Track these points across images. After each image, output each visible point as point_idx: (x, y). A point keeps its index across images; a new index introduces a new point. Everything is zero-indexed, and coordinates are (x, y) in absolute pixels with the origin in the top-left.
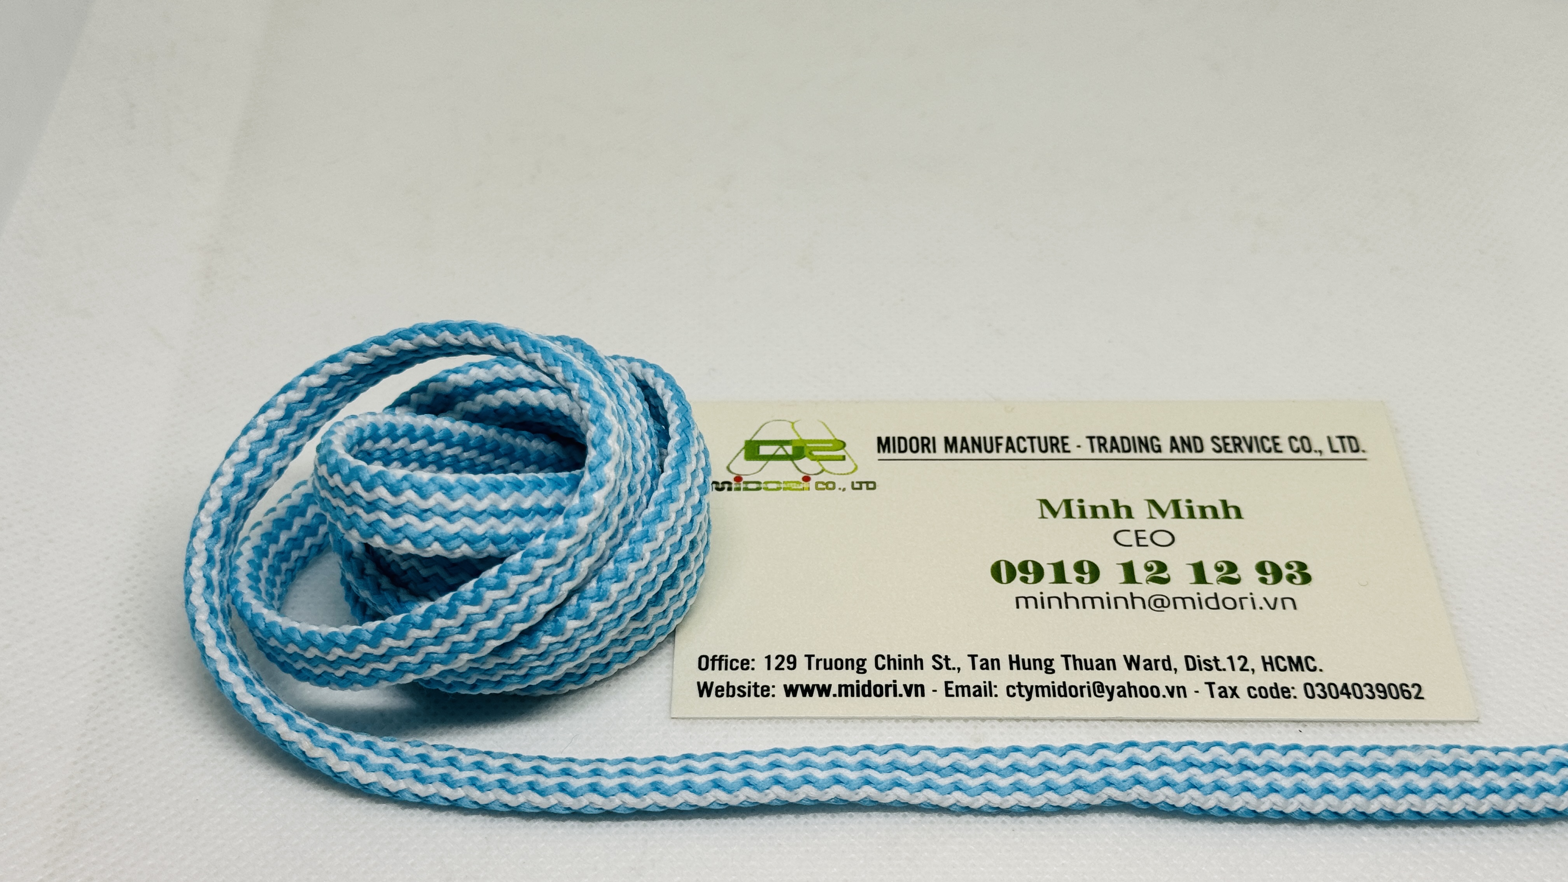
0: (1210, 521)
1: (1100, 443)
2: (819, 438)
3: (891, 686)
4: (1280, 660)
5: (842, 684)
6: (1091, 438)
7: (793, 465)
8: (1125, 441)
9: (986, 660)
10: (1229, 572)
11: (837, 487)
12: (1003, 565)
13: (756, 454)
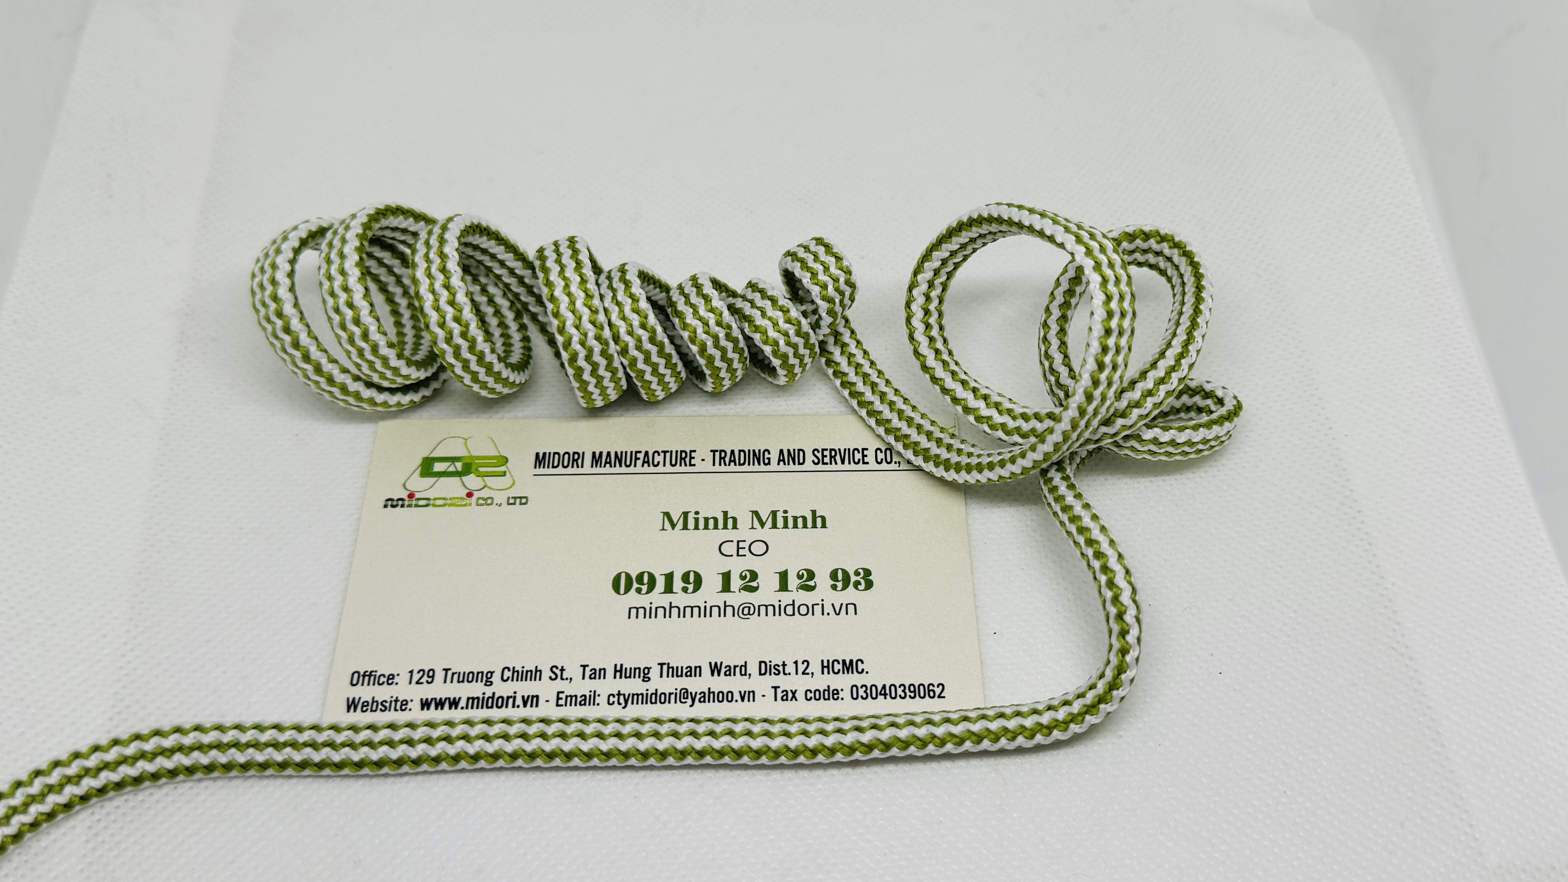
0: (800, 531)
1: (722, 457)
2: (486, 454)
3: (511, 697)
4: (836, 663)
5: (471, 696)
6: (714, 451)
7: (460, 481)
8: (742, 454)
9: (595, 670)
10: (807, 580)
11: (495, 504)
12: (623, 576)
13: (430, 471)
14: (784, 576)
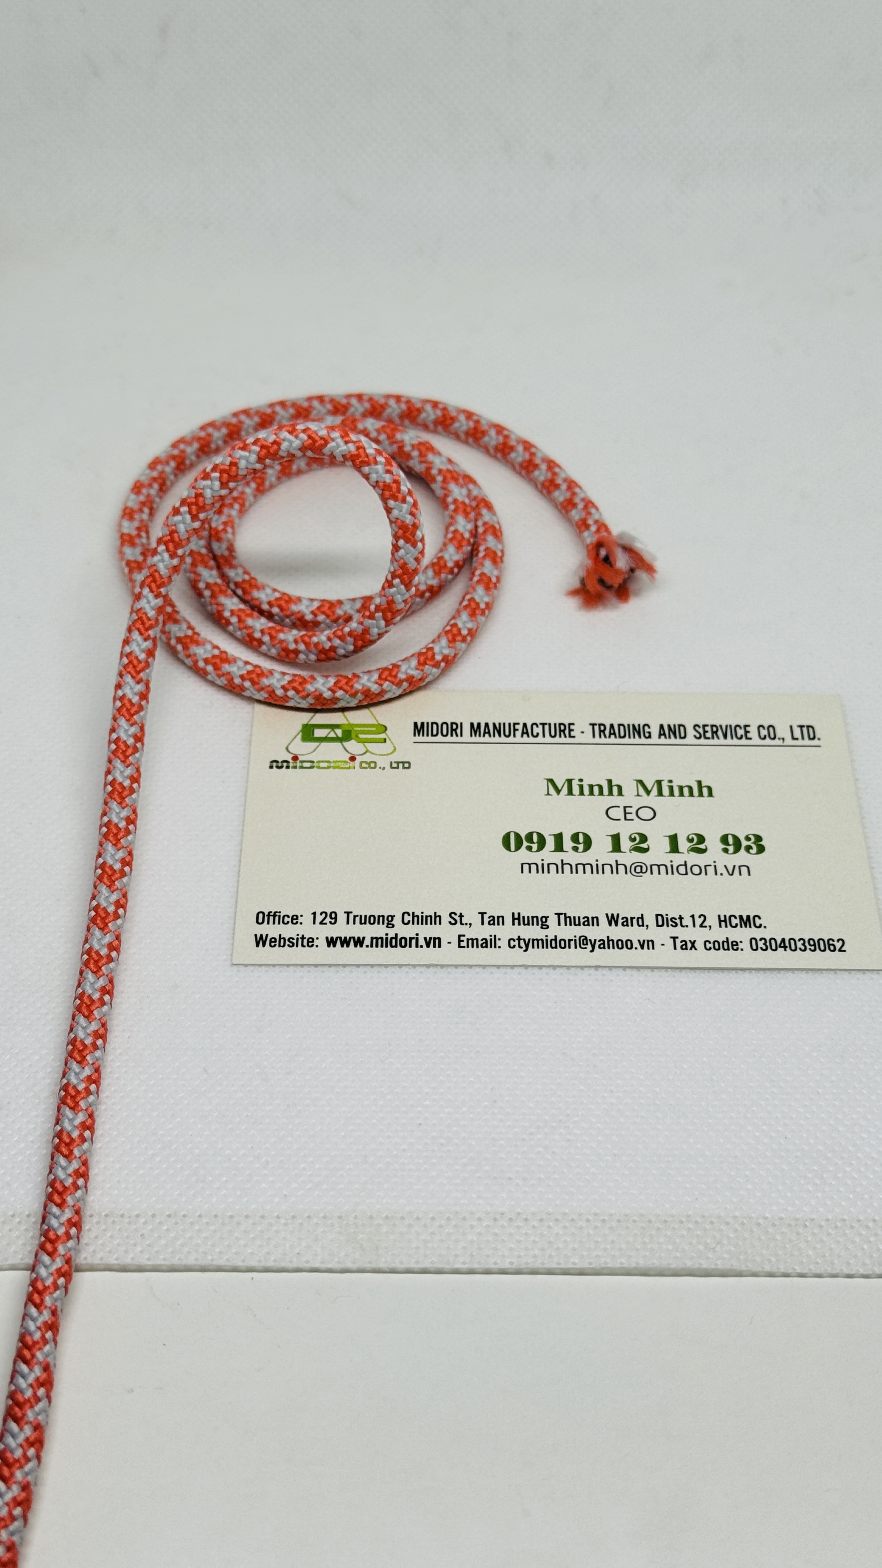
0: (687, 799)
1: (601, 730)
2: (365, 723)
3: (413, 938)
4: (733, 918)
5: (374, 936)
6: (593, 725)
7: (342, 747)
8: (622, 728)
9: (493, 917)
10: (698, 843)
11: (378, 767)
12: (512, 836)
13: (311, 736)
14: (673, 840)
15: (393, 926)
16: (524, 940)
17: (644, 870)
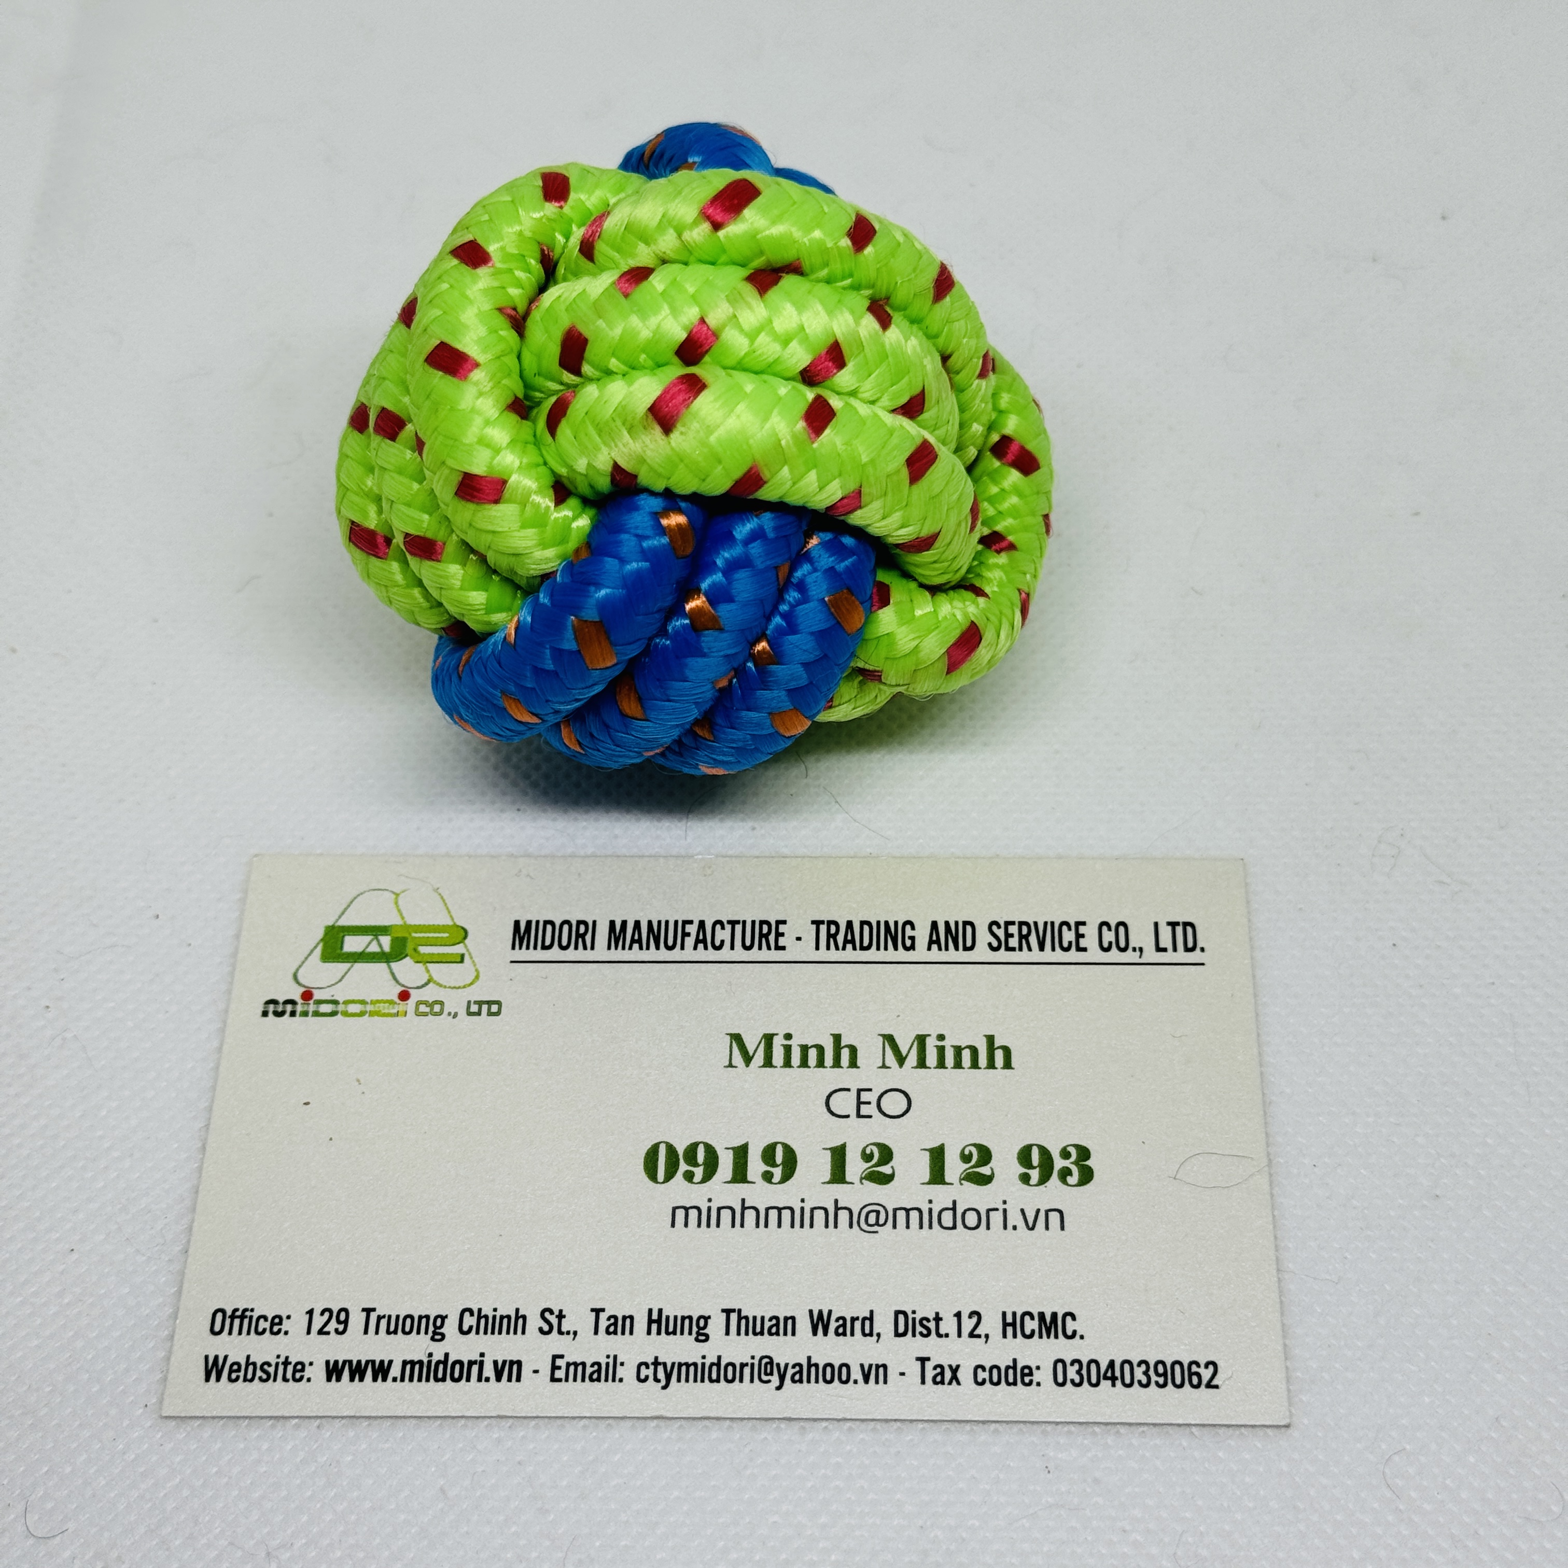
0: (967, 1073)
1: (831, 933)
2: (431, 923)
3: (475, 1362)
4: (1027, 1318)
5: (408, 1359)
6: (817, 923)
7: (388, 970)
8: (866, 928)
9: (615, 1317)
10: (979, 1164)
11: (446, 1012)
12: (662, 1150)
13: (339, 951)
14: (937, 1155)
15: (443, 1336)
16: (665, 1364)
17: (881, 1221)
